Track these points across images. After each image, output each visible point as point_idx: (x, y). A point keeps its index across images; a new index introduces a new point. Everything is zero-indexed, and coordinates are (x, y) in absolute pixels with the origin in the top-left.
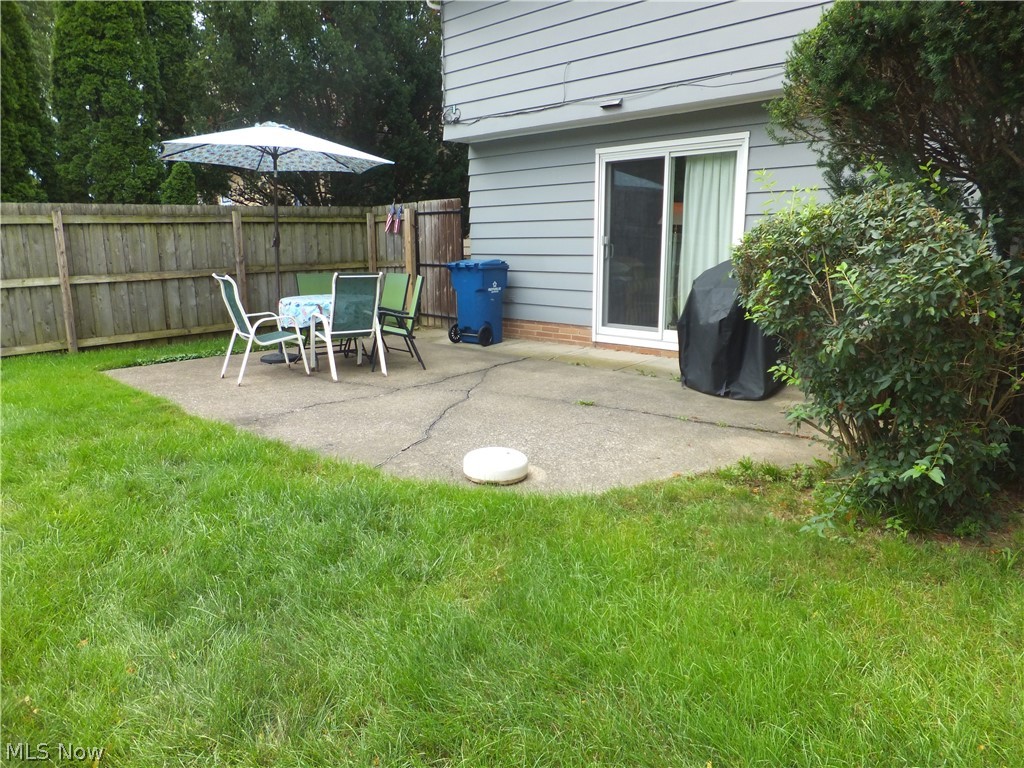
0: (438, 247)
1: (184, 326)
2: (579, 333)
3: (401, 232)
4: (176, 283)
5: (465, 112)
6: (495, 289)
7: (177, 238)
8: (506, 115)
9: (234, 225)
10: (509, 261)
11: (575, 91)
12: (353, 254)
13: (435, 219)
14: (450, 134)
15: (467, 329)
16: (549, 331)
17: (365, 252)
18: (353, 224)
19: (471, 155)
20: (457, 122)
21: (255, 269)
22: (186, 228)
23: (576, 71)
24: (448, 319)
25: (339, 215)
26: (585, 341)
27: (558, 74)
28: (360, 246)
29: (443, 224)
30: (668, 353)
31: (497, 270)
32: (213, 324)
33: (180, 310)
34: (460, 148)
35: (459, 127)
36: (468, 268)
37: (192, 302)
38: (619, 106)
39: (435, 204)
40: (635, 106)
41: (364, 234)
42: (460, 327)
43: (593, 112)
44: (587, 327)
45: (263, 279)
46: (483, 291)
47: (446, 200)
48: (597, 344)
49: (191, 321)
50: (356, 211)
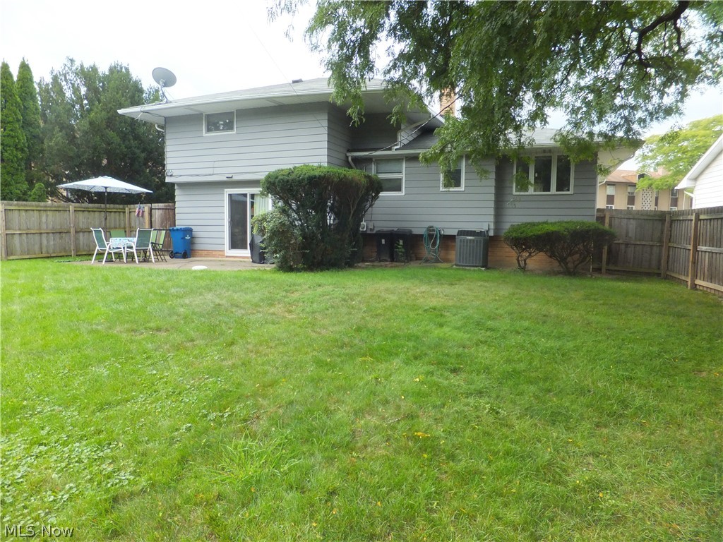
0: (162, 222)
1: (48, 253)
2: (221, 253)
3: (143, 216)
4: (45, 235)
5: (175, 173)
6: (188, 238)
7: (47, 216)
8: (192, 176)
9: (71, 211)
10: (193, 227)
11: (217, 171)
12: (120, 224)
13: (161, 211)
14: (168, 180)
15: (177, 253)
16: (209, 253)
17: (125, 224)
18: (120, 212)
19: (176, 187)
20: (171, 176)
21: (79, 230)
22: (51, 212)
23: (217, 164)
24: (168, 251)
25: (114, 208)
26: (223, 256)
27: (211, 165)
28: (123, 222)
29: (165, 213)
30: (247, 257)
31: (188, 231)
32: (60, 252)
33: (46, 246)
34: (173, 185)
35: (172, 178)
36: (177, 230)
37: (52, 243)
38: (231, 177)
39: (161, 205)
40: (236, 178)
41: (124, 216)
42: (174, 252)
43: (223, 178)
44: (223, 251)
45: (81, 234)
46: (183, 238)
47: (167, 204)
48: (227, 257)
49: (51, 251)
50: (121, 206)
